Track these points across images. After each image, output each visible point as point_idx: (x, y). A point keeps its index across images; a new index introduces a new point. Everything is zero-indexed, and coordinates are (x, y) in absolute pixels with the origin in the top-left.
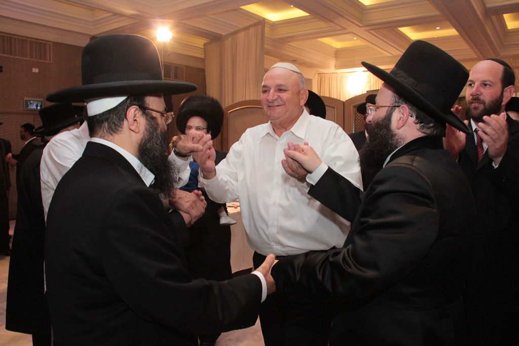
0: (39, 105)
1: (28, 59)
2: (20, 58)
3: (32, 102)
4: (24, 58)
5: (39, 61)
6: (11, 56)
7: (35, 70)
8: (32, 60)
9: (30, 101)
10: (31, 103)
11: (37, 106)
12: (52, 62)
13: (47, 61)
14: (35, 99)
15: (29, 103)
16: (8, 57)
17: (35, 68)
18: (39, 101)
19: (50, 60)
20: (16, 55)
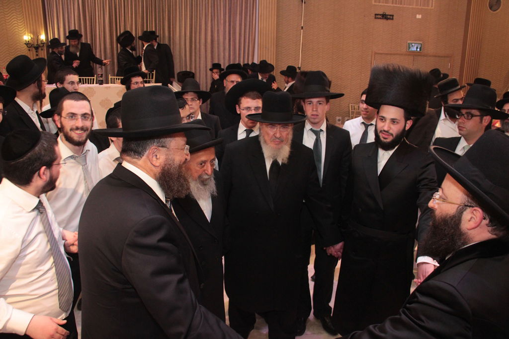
0: (419, 48)
1: (415, 7)
2: (408, 6)
3: (413, 44)
4: (411, 7)
5: (423, 7)
6: (401, 6)
7: (419, 16)
8: (417, 7)
9: (412, 43)
10: (412, 46)
11: (417, 48)
12: (433, 8)
13: (429, 8)
14: (415, 42)
15: (411, 46)
16: (399, 7)
17: (419, 14)
18: (419, 44)
19: (432, 6)
20: (404, 4)
